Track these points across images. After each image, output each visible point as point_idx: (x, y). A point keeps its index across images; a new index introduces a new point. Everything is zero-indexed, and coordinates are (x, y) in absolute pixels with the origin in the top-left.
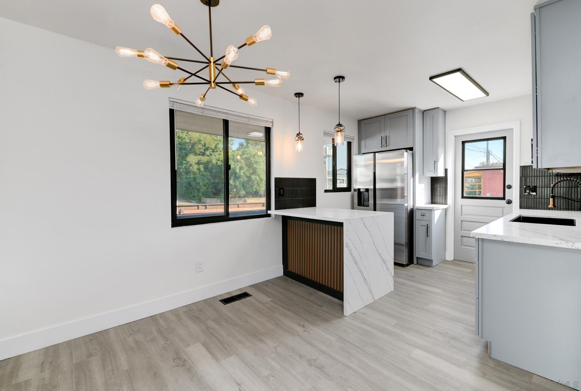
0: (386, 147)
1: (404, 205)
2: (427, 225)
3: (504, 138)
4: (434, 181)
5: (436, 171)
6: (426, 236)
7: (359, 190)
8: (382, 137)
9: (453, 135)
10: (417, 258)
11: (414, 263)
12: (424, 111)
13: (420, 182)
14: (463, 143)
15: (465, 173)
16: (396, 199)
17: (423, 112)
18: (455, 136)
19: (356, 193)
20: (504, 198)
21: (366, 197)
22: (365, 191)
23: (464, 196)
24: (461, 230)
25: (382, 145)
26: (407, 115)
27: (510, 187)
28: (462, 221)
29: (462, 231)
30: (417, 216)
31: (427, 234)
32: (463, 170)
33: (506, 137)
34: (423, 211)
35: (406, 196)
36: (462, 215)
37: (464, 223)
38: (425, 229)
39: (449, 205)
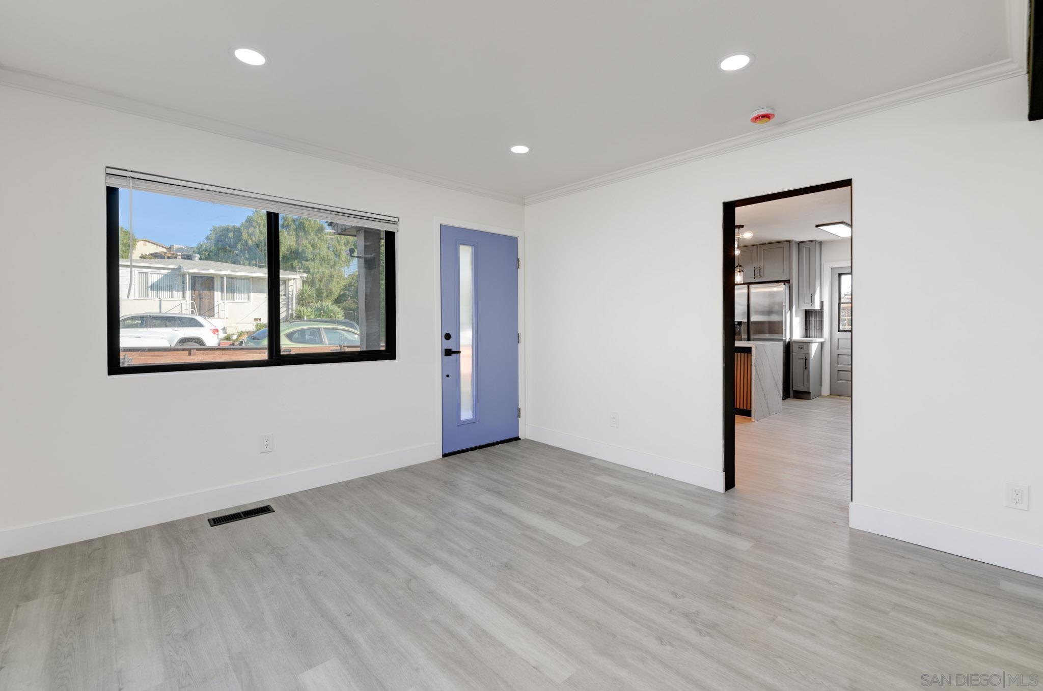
0: (760, 278)
1: (782, 337)
2: (805, 357)
4: (808, 313)
5: (812, 304)
6: (804, 369)
8: (755, 267)
9: (830, 267)
10: (794, 391)
11: (791, 397)
12: (800, 242)
13: (796, 316)
14: (840, 275)
15: (842, 305)
17: (799, 244)
22: (738, 324)
23: (841, 329)
24: (838, 364)
25: (756, 276)
26: (783, 247)
28: (838, 355)
29: (838, 366)
30: (794, 349)
31: (806, 366)
32: (840, 303)
34: (801, 344)
35: (784, 329)
36: (838, 349)
37: (840, 356)
38: (803, 361)
39: (826, 339)
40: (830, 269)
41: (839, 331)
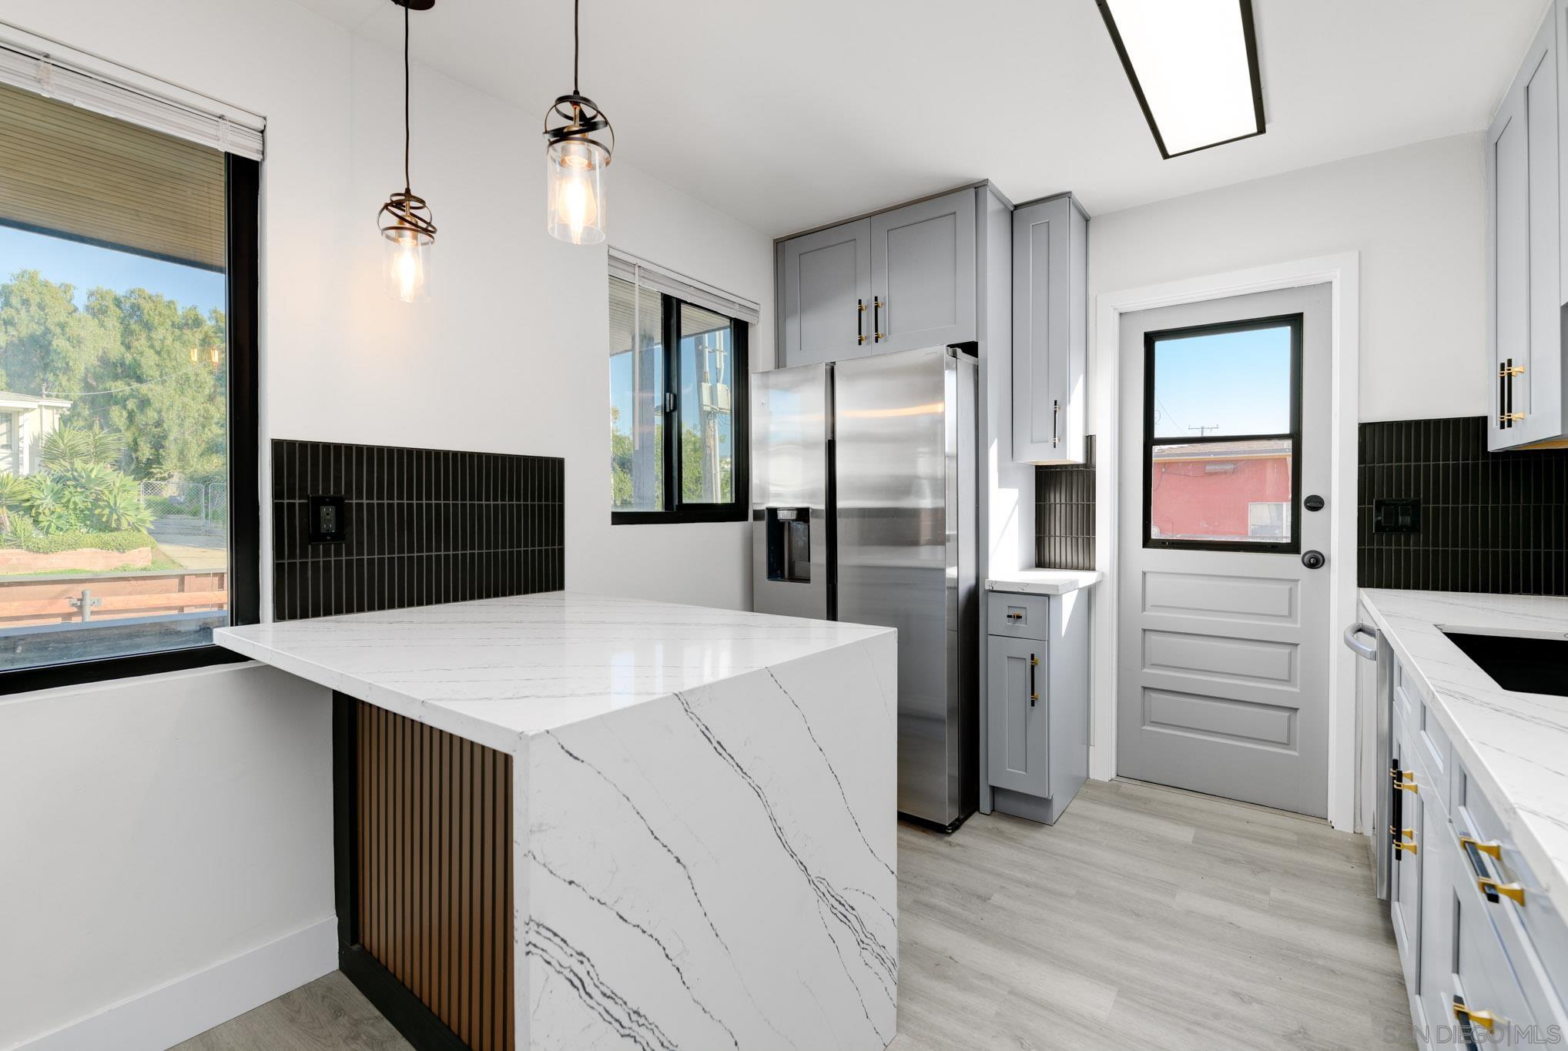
0: (877, 341)
1: (943, 570)
2: (1033, 656)
3: (1295, 321)
4: (1046, 478)
5: (1059, 440)
6: (1029, 704)
7: (773, 512)
8: (860, 301)
9: (1115, 309)
10: (994, 790)
11: (981, 811)
12: (1016, 207)
13: (1002, 484)
14: (1150, 339)
15: (1156, 449)
16: (913, 549)
17: (1012, 212)
18: (1121, 314)
19: (762, 526)
20: (1293, 547)
21: (799, 542)
22: (794, 517)
23: (1153, 537)
24: (1144, 666)
25: (860, 333)
26: (955, 213)
27: (1316, 504)
28: (1144, 630)
29: (1145, 670)
30: (993, 618)
31: (1033, 694)
32: (1150, 441)
33: (1301, 315)
34: (1016, 599)
35: (949, 535)
36: (1144, 609)
37: (1153, 638)
38: (1022, 671)
39: (1103, 574)
40: (1117, 316)
41: (1148, 542)
